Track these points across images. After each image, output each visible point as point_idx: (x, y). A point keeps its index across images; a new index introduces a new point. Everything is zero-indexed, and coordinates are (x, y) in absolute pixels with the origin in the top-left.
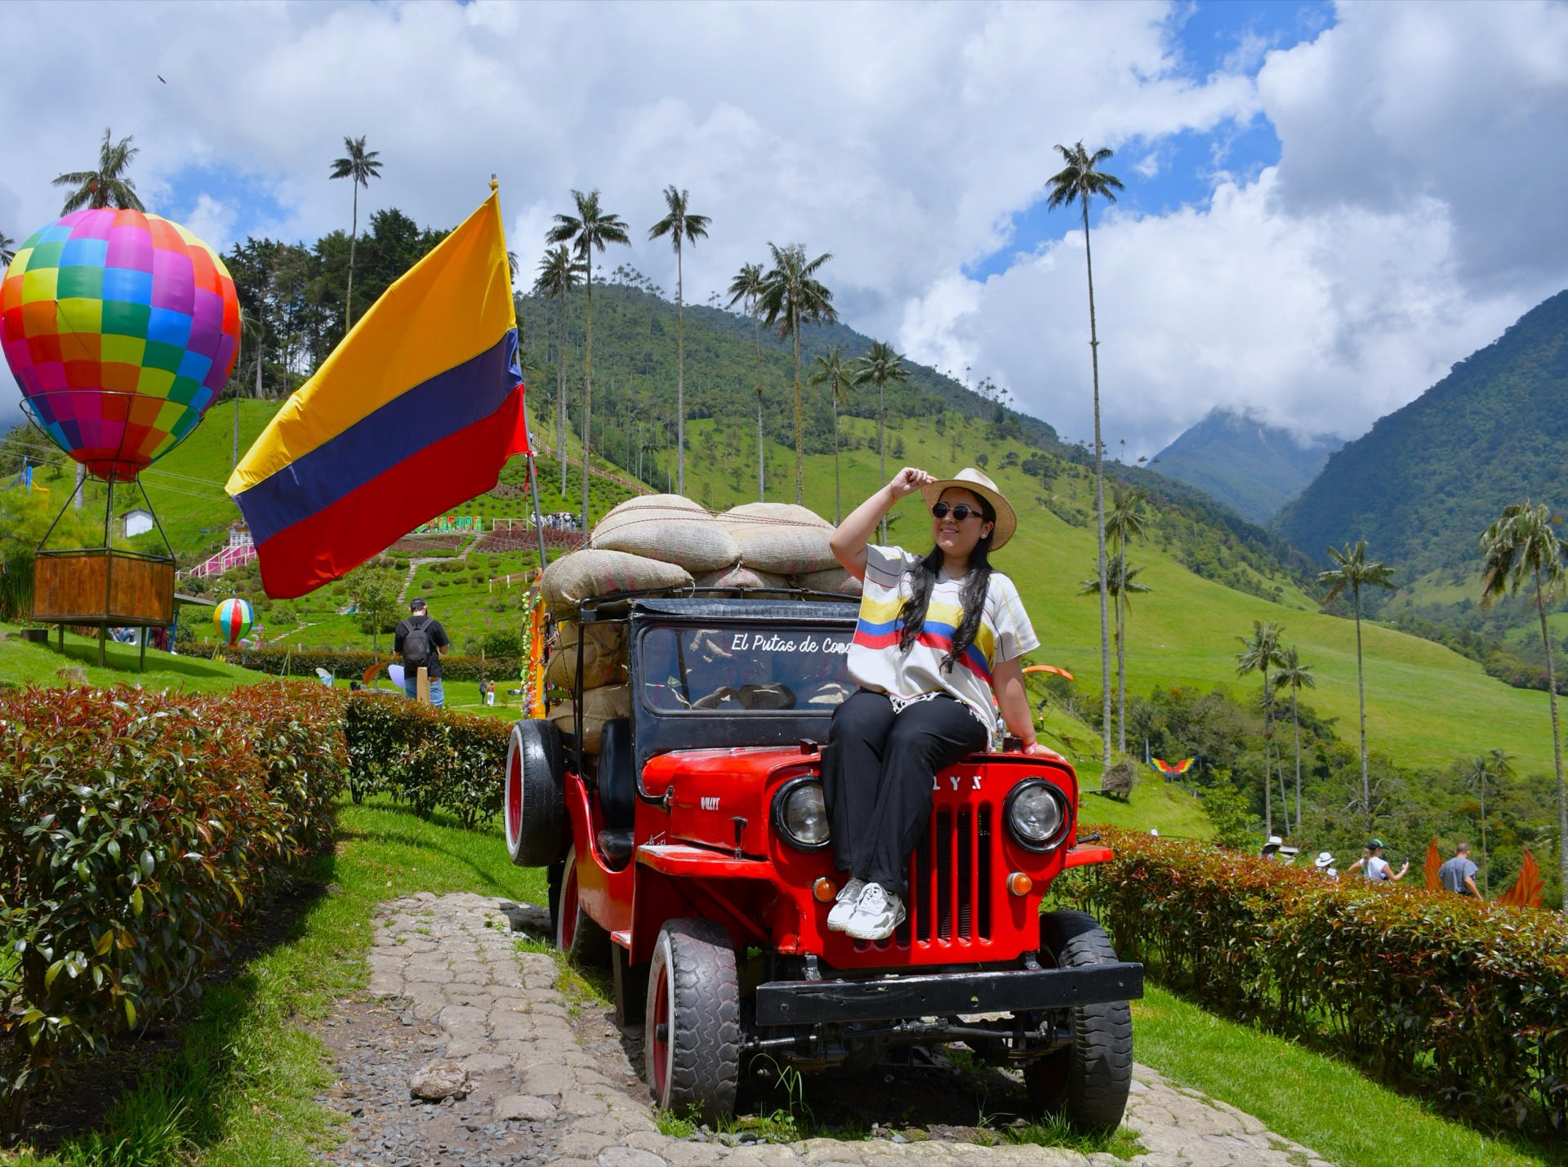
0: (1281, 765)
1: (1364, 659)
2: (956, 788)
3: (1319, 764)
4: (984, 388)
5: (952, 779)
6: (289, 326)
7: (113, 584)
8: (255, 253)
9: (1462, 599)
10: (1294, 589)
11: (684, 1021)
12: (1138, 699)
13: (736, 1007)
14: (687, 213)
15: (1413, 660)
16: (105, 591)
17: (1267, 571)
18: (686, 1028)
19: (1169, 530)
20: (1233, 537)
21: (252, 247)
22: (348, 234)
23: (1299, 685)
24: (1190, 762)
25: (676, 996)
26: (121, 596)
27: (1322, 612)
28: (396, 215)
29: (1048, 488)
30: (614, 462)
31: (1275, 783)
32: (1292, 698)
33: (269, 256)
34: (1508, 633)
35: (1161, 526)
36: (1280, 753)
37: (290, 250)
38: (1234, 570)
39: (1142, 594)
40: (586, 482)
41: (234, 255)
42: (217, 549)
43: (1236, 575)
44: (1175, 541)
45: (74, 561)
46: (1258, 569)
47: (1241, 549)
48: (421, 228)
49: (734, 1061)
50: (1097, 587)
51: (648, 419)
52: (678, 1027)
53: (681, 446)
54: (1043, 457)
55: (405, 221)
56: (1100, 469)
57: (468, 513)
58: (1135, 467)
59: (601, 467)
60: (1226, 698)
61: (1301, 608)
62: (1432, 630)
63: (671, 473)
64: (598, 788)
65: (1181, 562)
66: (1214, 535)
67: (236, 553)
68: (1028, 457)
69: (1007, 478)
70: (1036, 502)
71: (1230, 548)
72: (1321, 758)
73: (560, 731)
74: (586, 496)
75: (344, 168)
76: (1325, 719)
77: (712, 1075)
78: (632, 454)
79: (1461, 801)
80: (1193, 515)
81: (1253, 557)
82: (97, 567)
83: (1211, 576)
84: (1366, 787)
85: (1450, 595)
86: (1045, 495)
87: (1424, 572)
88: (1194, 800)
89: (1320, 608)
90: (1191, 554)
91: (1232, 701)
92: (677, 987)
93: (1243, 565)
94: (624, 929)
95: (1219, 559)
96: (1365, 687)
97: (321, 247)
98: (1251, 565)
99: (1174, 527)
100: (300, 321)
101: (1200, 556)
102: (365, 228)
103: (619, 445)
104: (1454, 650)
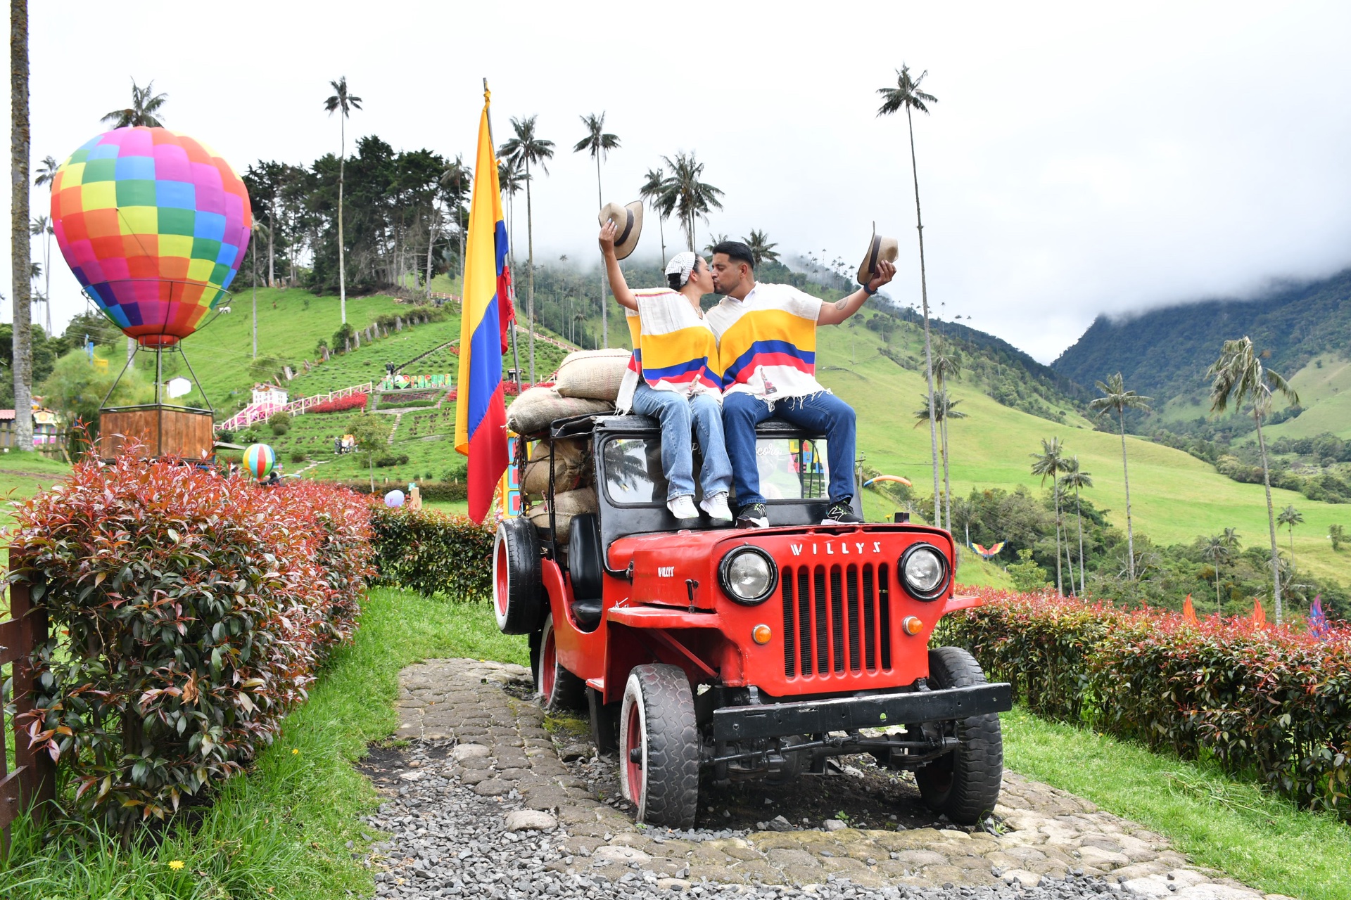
0: (1068, 547)
1: (1128, 464)
2: (860, 552)
3: (1096, 544)
4: (836, 265)
5: (858, 545)
6: (294, 229)
7: (163, 432)
8: (264, 172)
9: (1198, 418)
10: (1074, 413)
11: (656, 744)
12: (960, 499)
13: (695, 731)
14: (602, 133)
15: (1164, 463)
16: (157, 438)
17: (1053, 400)
18: (656, 750)
19: (979, 370)
20: (1027, 374)
21: (262, 168)
22: (337, 157)
23: (1080, 485)
24: (1001, 545)
25: (647, 725)
26: (171, 442)
27: (1095, 430)
28: (375, 139)
29: (886, 339)
30: (552, 330)
31: (1064, 560)
32: (1075, 495)
33: (276, 174)
34: (1232, 441)
35: (973, 367)
36: (1068, 536)
37: (293, 169)
38: (1029, 400)
39: (959, 419)
40: (532, 345)
41: (247, 174)
42: (243, 406)
43: (1030, 403)
44: (984, 378)
45: (131, 415)
46: (1047, 399)
47: (1034, 384)
48: (396, 149)
49: (695, 774)
50: (926, 415)
51: (577, 296)
52: (650, 748)
53: (604, 315)
54: (882, 318)
55: (383, 144)
56: (926, 324)
57: (440, 372)
58: (952, 323)
59: (543, 334)
60: (1026, 496)
61: (1079, 427)
62: (1177, 441)
63: (597, 336)
64: (569, 569)
65: (989, 394)
66: (1013, 372)
67: (259, 408)
68: (871, 317)
69: (856, 334)
70: (878, 352)
71: (1025, 383)
72: (1098, 540)
73: (536, 526)
74: (532, 355)
75: (332, 104)
76: (1100, 510)
77: (679, 785)
78: (566, 323)
79: (1202, 567)
80: (997, 358)
81: (1043, 389)
82: (150, 419)
83: (1011, 405)
84: (1132, 560)
85: (1189, 414)
86: (884, 345)
87: (1170, 398)
88: (1005, 574)
89: (1094, 426)
90: (996, 388)
91: (1030, 499)
92: (647, 718)
93: (1035, 396)
94: (597, 676)
95: (1017, 392)
96: (1129, 484)
97: (317, 166)
98: (1041, 395)
99: (983, 368)
100: (303, 224)
101: (1004, 389)
102: (351, 151)
103: (556, 316)
104: (1193, 454)
